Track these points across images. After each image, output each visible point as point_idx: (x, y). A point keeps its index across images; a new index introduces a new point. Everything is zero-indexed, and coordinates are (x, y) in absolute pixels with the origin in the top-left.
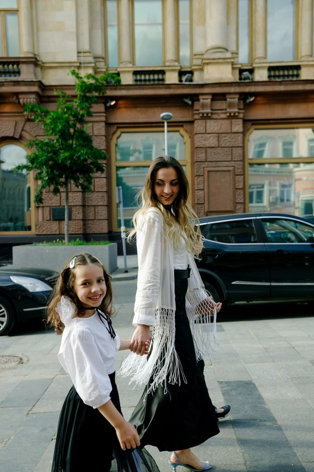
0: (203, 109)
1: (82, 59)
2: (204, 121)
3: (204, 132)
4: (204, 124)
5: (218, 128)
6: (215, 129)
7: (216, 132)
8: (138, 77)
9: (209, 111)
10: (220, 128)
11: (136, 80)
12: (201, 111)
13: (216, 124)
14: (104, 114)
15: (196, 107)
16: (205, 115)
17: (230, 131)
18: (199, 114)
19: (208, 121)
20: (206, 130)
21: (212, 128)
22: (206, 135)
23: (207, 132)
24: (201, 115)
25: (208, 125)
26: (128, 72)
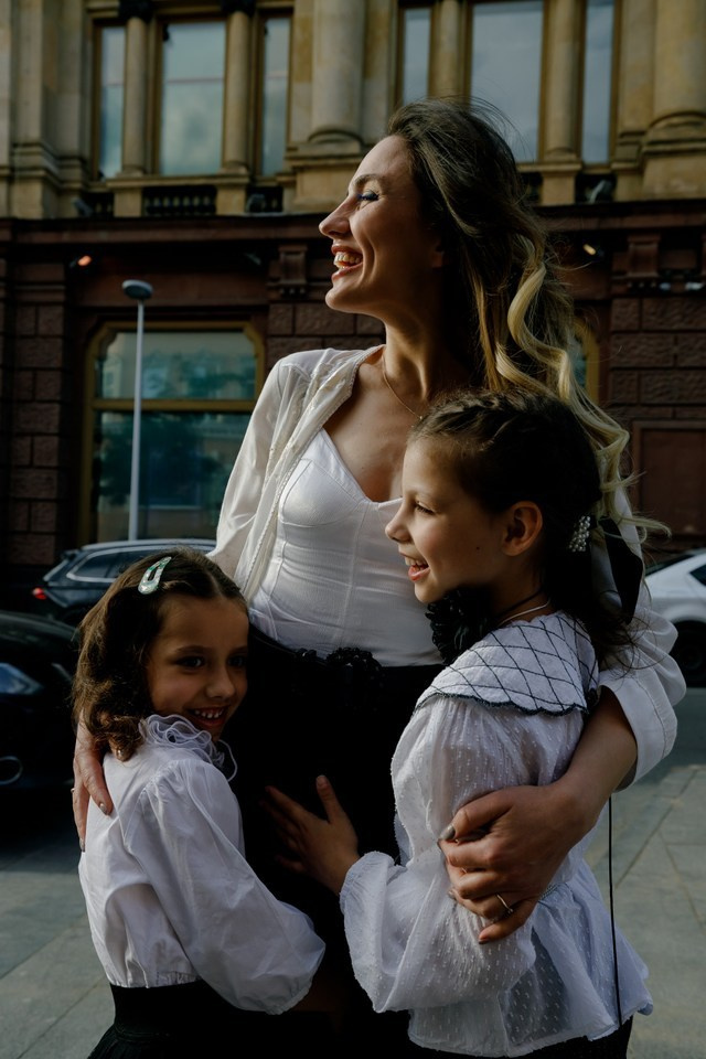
0: (288, 277)
1: (19, 161)
2: (290, 306)
3: (289, 331)
4: (290, 314)
5: (325, 323)
6: (317, 326)
7: (318, 333)
8: (157, 203)
9: (301, 281)
10: (329, 324)
11: (151, 209)
12: (283, 282)
13: (318, 314)
14: (62, 287)
15: (274, 273)
16: (292, 291)
17: (351, 332)
18: (277, 288)
19: (301, 307)
20: (294, 328)
21: (308, 324)
22: (292, 339)
23: (298, 332)
24: (282, 291)
25: (300, 315)
26: (131, 190)
